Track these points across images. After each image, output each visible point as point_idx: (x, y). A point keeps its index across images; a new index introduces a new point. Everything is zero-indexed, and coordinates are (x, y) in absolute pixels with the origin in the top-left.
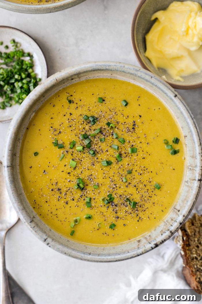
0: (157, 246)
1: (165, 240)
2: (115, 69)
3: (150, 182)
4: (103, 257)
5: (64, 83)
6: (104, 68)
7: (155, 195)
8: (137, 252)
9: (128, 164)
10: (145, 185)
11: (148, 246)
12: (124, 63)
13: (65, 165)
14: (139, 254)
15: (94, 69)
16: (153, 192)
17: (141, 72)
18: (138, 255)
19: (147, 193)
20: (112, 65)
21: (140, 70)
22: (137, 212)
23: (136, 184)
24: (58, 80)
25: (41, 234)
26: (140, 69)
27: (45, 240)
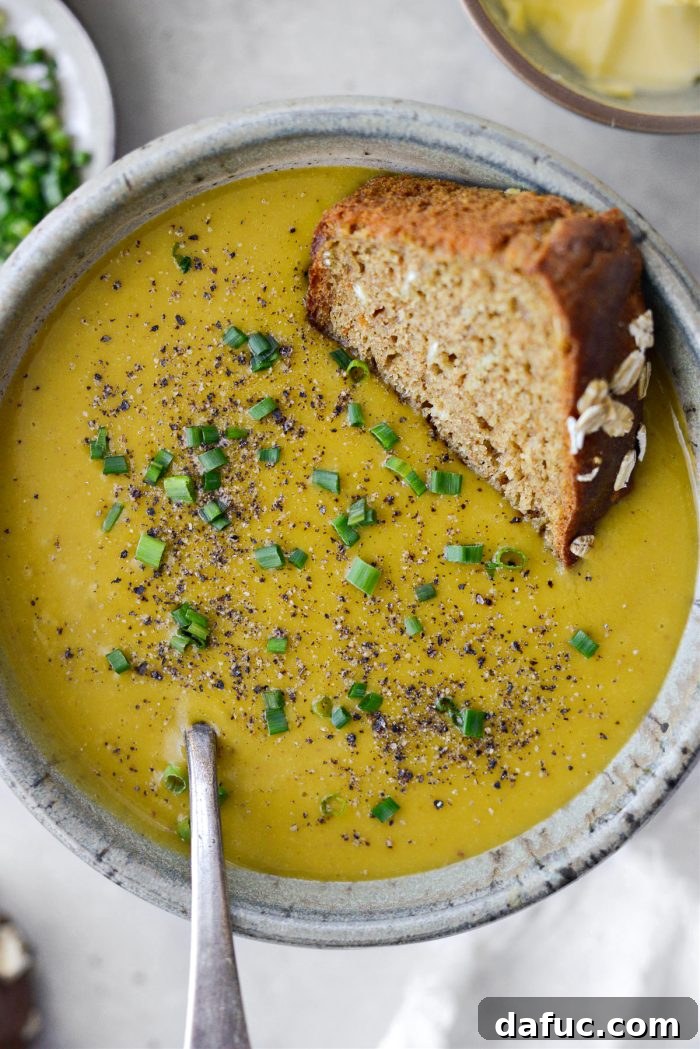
0: (569, 876)
1: (605, 854)
2: (378, 130)
3: (543, 632)
4: (343, 927)
5: (165, 196)
6: (330, 127)
7: (569, 678)
8: (485, 905)
9: (412, 557)
10: (517, 646)
11: (535, 880)
12: (414, 103)
13: (126, 551)
14: (497, 911)
15: (286, 130)
16: (558, 667)
17: (490, 137)
18: (492, 918)
19: (533, 677)
20: (365, 114)
21: (485, 131)
22: (491, 751)
23: (471, 642)
24: (133, 183)
25: (81, 831)
26: (484, 128)
27: (100, 857)
